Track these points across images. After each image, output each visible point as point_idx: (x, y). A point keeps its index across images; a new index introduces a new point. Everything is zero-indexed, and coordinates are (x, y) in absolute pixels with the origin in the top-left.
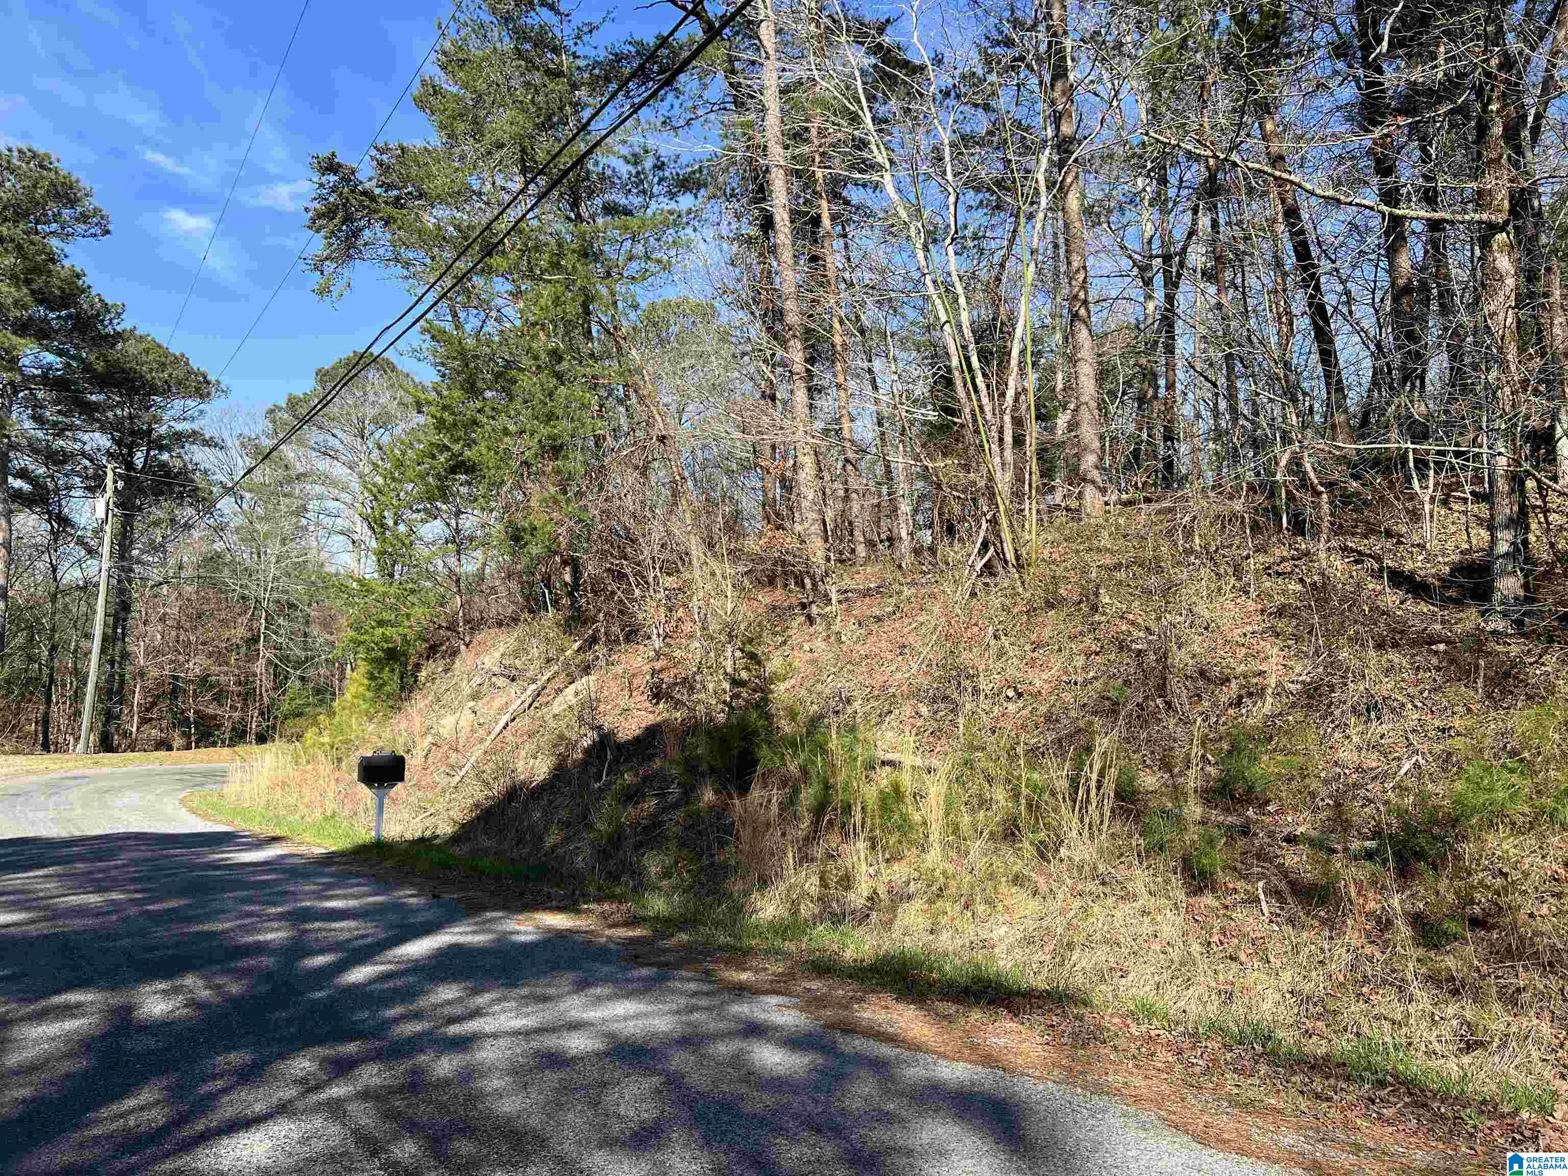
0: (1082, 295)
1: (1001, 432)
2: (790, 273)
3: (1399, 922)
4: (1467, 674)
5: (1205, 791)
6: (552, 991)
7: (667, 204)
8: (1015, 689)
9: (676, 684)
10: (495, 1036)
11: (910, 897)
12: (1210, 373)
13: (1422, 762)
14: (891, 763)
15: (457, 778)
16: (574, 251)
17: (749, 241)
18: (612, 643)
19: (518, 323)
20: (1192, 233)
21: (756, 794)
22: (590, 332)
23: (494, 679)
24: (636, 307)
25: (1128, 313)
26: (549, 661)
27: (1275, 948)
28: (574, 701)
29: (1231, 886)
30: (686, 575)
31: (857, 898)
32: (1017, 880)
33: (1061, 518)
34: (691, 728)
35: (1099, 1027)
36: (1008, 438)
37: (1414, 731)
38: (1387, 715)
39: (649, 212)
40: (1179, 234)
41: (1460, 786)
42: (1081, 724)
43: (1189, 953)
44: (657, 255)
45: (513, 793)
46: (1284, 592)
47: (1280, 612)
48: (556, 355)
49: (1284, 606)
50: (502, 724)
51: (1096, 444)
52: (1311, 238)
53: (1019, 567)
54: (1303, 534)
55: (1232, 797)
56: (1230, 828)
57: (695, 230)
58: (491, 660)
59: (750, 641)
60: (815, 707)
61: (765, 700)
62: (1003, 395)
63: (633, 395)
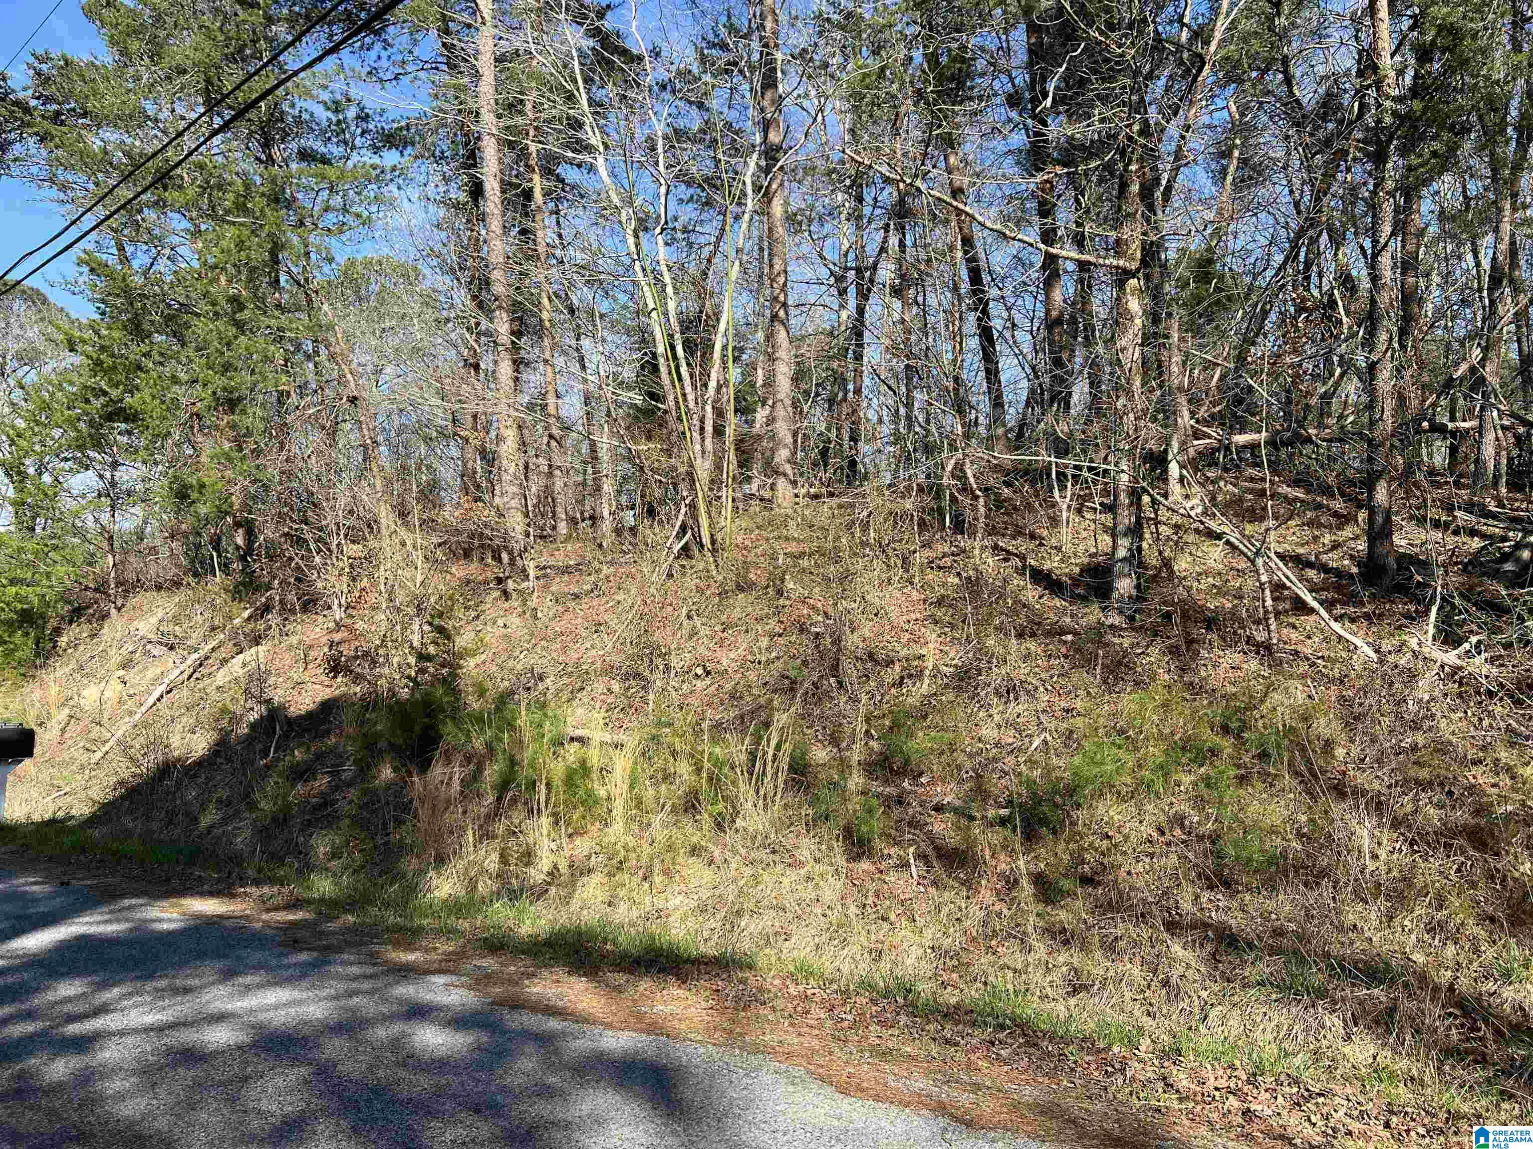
0: (782, 298)
1: (702, 420)
2: (498, 243)
3: (1024, 882)
4: (1089, 662)
5: (869, 764)
6: (190, 982)
7: (368, 158)
8: (704, 667)
9: (357, 657)
10: (122, 1033)
11: (590, 871)
12: (892, 382)
13: (1049, 738)
14: (581, 740)
15: (99, 754)
16: (263, 195)
17: (457, 206)
18: (287, 611)
19: (196, 265)
20: (883, 250)
21: (437, 771)
22: (278, 281)
23: (149, 647)
24: (331, 260)
25: (823, 319)
26: (213, 629)
27: (920, 907)
28: (241, 672)
29: (886, 852)
30: (373, 543)
31: (537, 874)
32: (695, 851)
33: (755, 507)
34: (370, 703)
35: (761, 990)
36: (709, 428)
37: (1044, 711)
38: (1023, 697)
39: (350, 163)
40: (872, 249)
41: (1077, 760)
42: (762, 701)
43: (847, 916)
44: (355, 209)
45: (165, 769)
46: (944, 584)
47: (940, 602)
48: (236, 302)
49: (943, 596)
50: (156, 694)
51: (789, 440)
52: (983, 264)
53: (714, 551)
54: (962, 533)
55: (891, 770)
56: (889, 797)
57: (399, 188)
58: (146, 626)
59: (441, 615)
60: (506, 683)
61: (454, 676)
62: (705, 385)
63: (323, 351)
